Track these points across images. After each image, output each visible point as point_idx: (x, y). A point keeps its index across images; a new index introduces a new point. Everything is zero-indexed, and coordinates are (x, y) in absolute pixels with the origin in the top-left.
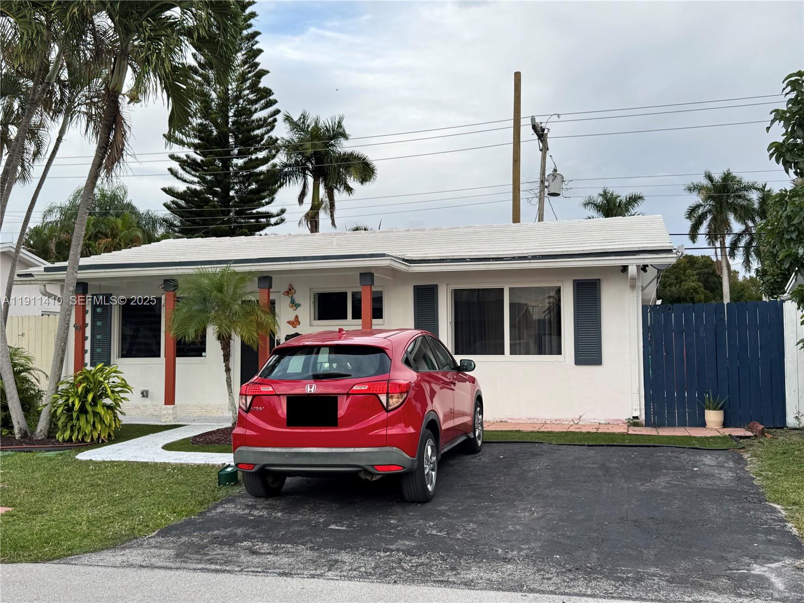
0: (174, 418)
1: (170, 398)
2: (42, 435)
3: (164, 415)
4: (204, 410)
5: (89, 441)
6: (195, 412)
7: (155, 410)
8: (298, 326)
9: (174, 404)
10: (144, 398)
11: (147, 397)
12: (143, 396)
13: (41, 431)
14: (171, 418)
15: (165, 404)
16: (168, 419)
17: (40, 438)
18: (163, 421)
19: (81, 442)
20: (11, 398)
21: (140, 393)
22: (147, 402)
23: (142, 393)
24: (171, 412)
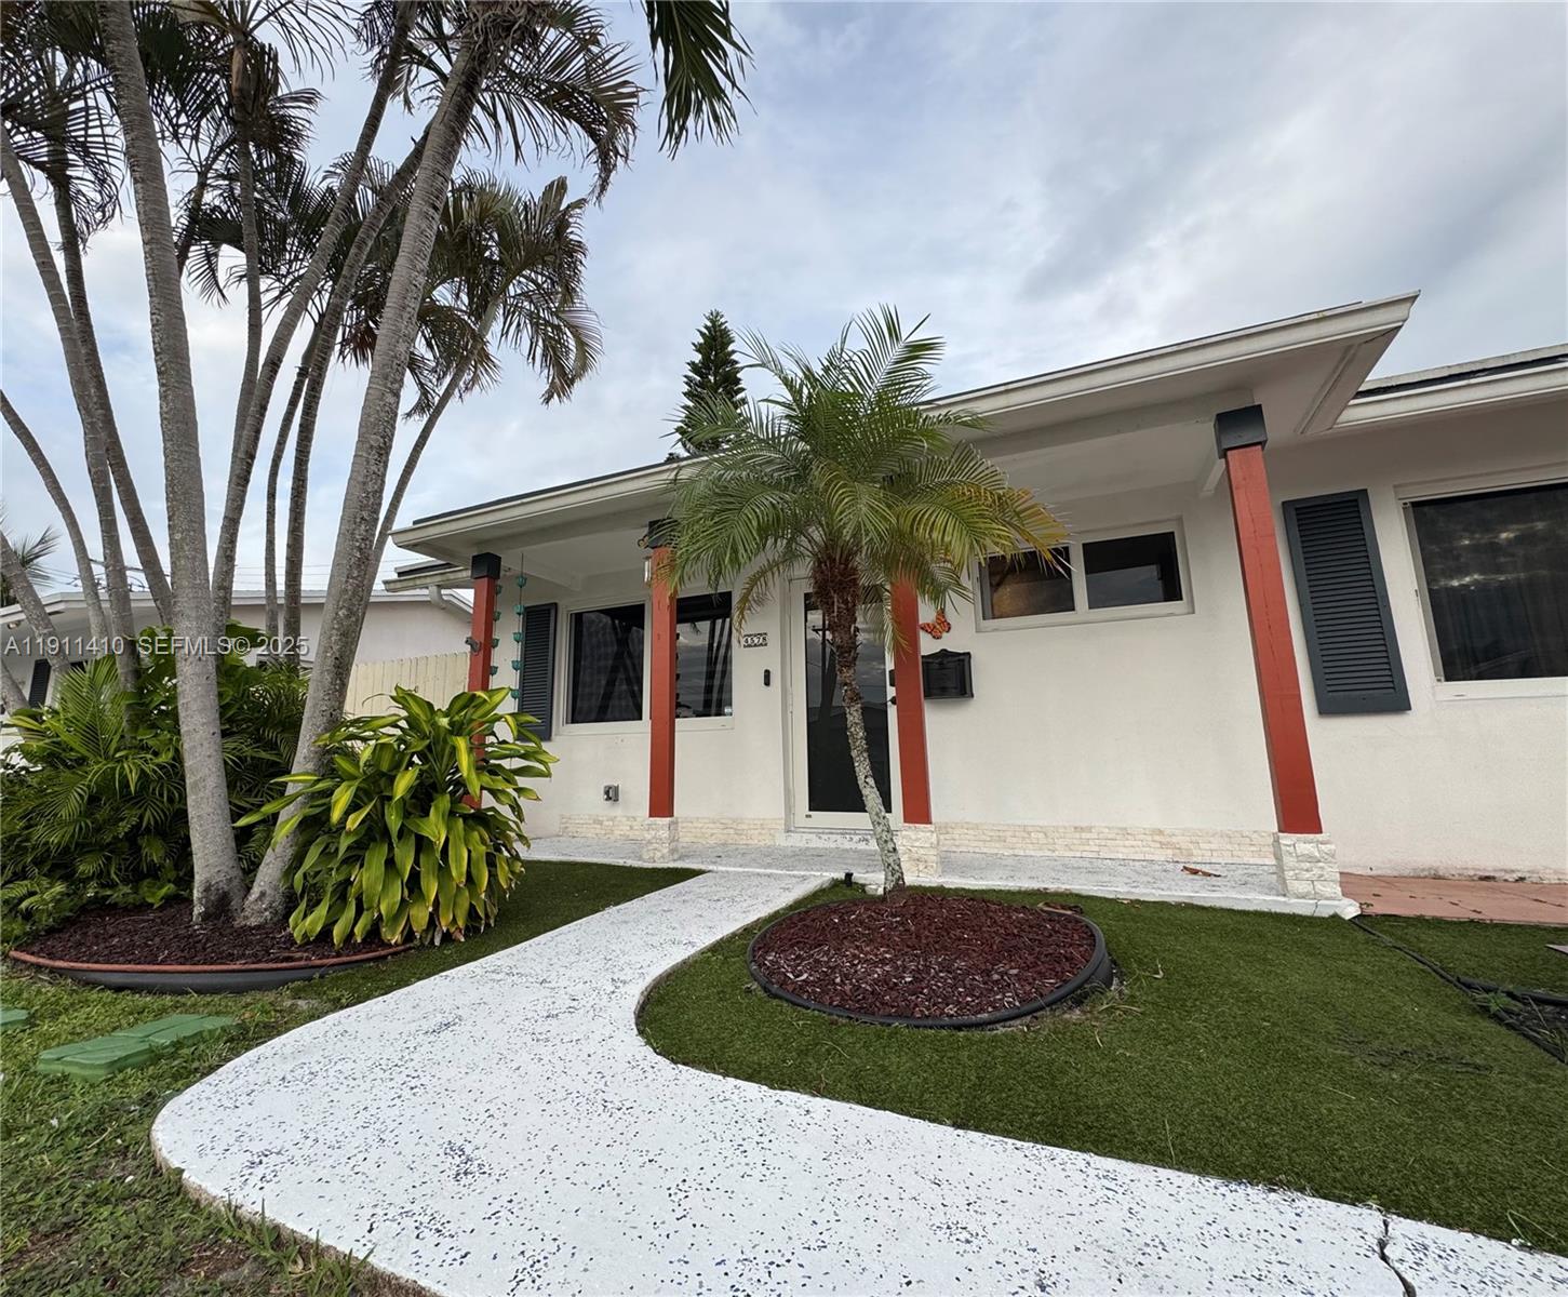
0: (673, 851)
1: (662, 801)
2: (260, 912)
3: (649, 842)
4: (732, 831)
5: (396, 938)
6: (712, 835)
7: (631, 828)
8: (945, 634)
9: (672, 815)
10: (609, 802)
11: (617, 800)
12: (609, 798)
13: (263, 894)
14: (665, 851)
15: (651, 816)
16: (658, 854)
17: (253, 922)
18: (646, 857)
19: (357, 949)
20: (195, 784)
21: (602, 792)
22: (617, 811)
23: (607, 793)
24: (664, 834)
